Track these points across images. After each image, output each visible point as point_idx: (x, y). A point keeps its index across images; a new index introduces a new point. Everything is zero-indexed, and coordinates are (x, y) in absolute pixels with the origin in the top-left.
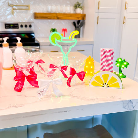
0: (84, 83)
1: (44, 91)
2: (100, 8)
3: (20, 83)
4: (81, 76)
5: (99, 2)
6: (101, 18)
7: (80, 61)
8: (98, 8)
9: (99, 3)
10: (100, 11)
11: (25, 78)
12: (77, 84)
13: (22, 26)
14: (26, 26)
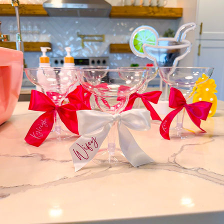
0: (203, 131)
1: (92, 146)
2: (203, 32)
3: (43, 124)
4: (199, 112)
5: (202, 24)
6: (204, 48)
7: (195, 74)
8: (201, 33)
9: (201, 26)
10: (203, 37)
11: (56, 111)
12: (184, 135)
13: (93, 62)
14: (99, 62)
